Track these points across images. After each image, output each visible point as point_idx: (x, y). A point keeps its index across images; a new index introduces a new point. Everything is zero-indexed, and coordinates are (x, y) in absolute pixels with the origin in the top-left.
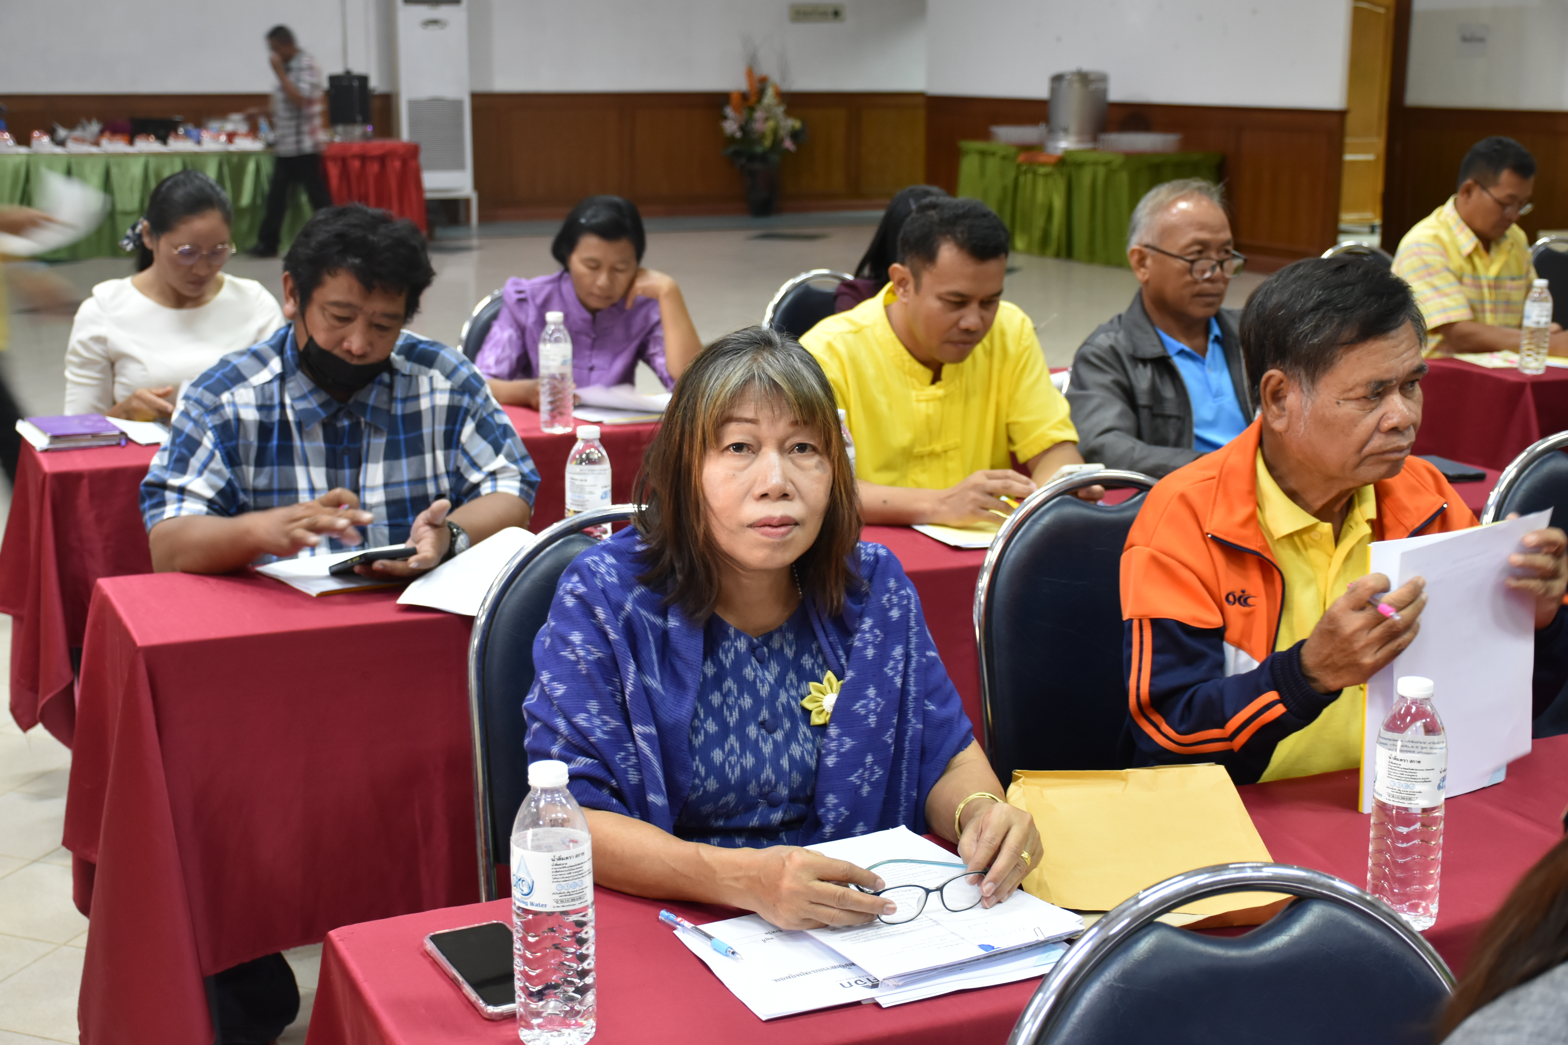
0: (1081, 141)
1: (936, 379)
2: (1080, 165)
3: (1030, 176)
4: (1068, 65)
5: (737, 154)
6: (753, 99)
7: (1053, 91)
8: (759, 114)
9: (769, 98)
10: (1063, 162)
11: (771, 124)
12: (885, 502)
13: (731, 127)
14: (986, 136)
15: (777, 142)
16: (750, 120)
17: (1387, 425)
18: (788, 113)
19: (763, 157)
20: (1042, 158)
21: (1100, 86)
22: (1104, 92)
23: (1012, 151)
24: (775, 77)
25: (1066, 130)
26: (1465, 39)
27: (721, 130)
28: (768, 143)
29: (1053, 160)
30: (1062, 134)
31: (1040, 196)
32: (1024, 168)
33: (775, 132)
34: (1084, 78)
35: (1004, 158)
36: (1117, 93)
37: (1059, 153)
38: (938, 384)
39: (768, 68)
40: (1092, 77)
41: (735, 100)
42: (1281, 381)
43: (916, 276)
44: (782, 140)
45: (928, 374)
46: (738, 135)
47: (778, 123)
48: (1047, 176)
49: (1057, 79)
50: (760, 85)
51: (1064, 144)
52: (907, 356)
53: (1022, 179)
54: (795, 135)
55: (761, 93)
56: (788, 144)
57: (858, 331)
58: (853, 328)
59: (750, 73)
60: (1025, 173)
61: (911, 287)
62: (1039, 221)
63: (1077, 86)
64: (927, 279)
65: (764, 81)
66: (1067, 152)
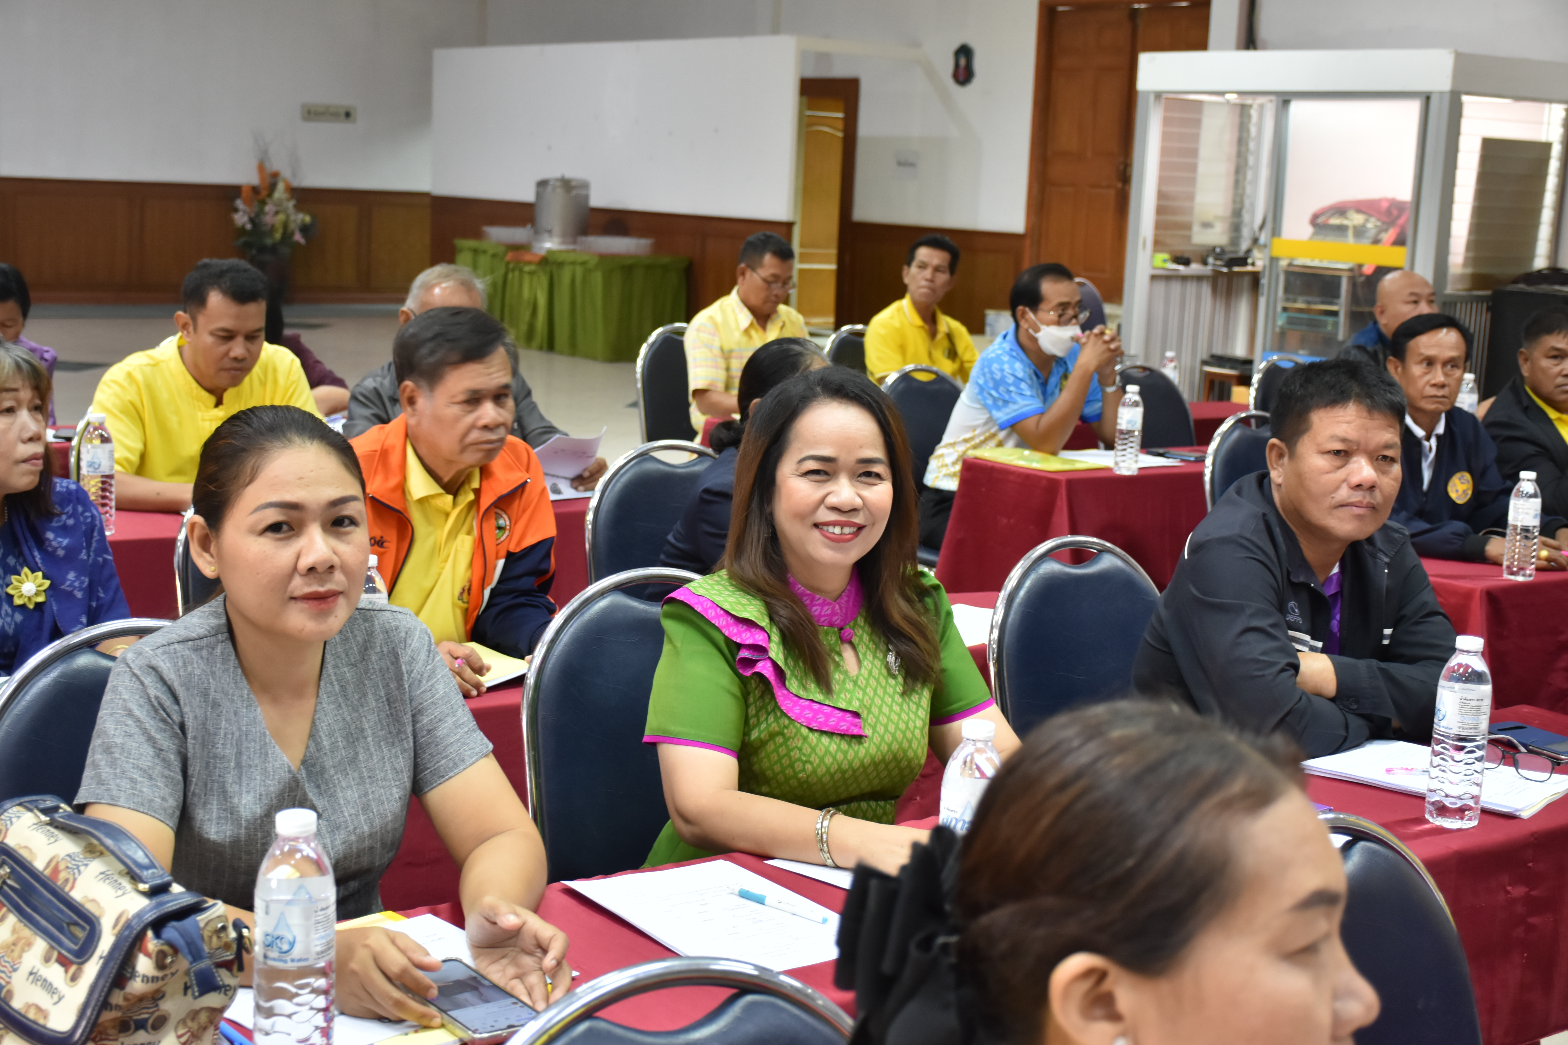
0: (563, 243)
1: (219, 403)
2: (561, 265)
3: (517, 273)
4: (553, 172)
5: (247, 245)
6: (264, 193)
7: (538, 195)
8: (269, 208)
9: (280, 192)
10: (545, 261)
11: (281, 217)
12: (158, 494)
13: (241, 219)
14: (478, 235)
15: (287, 235)
16: (261, 212)
17: (482, 422)
18: (299, 208)
19: (274, 249)
20: (527, 257)
21: (583, 192)
22: (586, 198)
23: (501, 249)
24: (286, 173)
25: (550, 232)
26: (900, 164)
27: (232, 221)
28: (278, 236)
29: (537, 259)
30: (546, 235)
31: (526, 293)
32: (511, 266)
33: (285, 225)
34: (567, 184)
35: (494, 256)
36: (597, 200)
37: (543, 253)
38: (221, 407)
39: (279, 163)
40: (573, 184)
41: (245, 193)
42: (412, 391)
43: (194, 319)
44: (292, 234)
45: (212, 400)
46: (249, 227)
47: (288, 216)
48: (531, 273)
49: (542, 184)
50: (272, 180)
51: (549, 244)
52: (194, 385)
53: (510, 276)
54: (305, 229)
55: (272, 187)
56: (298, 237)
57: (155, 365)
58: (152, 362)
59: (261, 168)
60: (513, 270)
61: (191, 329)
62: (526, 316)
63: (560, 191)
64: (201, 320)
65: (275, 176)
66: (550, 251)
